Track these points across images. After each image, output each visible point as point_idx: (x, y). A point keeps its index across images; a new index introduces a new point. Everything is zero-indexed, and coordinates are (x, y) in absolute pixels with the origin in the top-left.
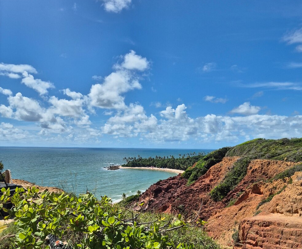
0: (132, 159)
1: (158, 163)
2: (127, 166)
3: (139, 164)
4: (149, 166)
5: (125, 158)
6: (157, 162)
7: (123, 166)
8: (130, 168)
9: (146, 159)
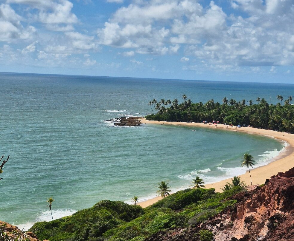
0: (170, 102)
1: (228, 115)
2: (157, 118)
3: (186, 114)
4: (209, 120)
5: (155, 101)
6: (226, 112)
7: (149, 118)
8: (166, 123)
9: (201, 105)
